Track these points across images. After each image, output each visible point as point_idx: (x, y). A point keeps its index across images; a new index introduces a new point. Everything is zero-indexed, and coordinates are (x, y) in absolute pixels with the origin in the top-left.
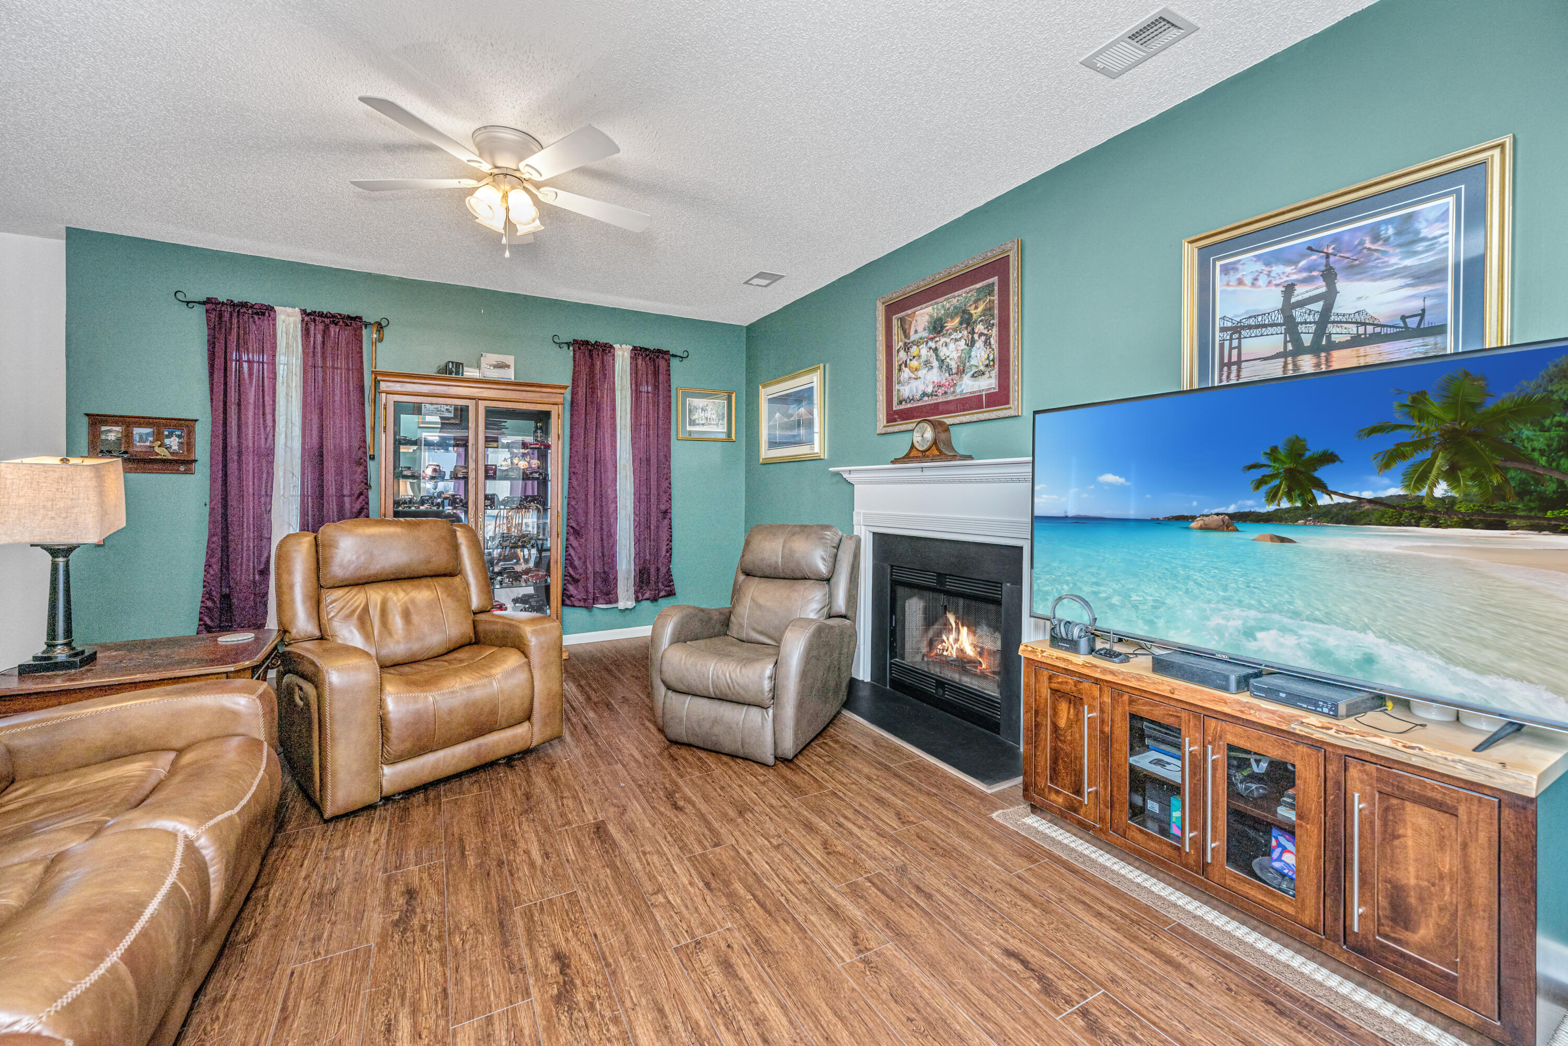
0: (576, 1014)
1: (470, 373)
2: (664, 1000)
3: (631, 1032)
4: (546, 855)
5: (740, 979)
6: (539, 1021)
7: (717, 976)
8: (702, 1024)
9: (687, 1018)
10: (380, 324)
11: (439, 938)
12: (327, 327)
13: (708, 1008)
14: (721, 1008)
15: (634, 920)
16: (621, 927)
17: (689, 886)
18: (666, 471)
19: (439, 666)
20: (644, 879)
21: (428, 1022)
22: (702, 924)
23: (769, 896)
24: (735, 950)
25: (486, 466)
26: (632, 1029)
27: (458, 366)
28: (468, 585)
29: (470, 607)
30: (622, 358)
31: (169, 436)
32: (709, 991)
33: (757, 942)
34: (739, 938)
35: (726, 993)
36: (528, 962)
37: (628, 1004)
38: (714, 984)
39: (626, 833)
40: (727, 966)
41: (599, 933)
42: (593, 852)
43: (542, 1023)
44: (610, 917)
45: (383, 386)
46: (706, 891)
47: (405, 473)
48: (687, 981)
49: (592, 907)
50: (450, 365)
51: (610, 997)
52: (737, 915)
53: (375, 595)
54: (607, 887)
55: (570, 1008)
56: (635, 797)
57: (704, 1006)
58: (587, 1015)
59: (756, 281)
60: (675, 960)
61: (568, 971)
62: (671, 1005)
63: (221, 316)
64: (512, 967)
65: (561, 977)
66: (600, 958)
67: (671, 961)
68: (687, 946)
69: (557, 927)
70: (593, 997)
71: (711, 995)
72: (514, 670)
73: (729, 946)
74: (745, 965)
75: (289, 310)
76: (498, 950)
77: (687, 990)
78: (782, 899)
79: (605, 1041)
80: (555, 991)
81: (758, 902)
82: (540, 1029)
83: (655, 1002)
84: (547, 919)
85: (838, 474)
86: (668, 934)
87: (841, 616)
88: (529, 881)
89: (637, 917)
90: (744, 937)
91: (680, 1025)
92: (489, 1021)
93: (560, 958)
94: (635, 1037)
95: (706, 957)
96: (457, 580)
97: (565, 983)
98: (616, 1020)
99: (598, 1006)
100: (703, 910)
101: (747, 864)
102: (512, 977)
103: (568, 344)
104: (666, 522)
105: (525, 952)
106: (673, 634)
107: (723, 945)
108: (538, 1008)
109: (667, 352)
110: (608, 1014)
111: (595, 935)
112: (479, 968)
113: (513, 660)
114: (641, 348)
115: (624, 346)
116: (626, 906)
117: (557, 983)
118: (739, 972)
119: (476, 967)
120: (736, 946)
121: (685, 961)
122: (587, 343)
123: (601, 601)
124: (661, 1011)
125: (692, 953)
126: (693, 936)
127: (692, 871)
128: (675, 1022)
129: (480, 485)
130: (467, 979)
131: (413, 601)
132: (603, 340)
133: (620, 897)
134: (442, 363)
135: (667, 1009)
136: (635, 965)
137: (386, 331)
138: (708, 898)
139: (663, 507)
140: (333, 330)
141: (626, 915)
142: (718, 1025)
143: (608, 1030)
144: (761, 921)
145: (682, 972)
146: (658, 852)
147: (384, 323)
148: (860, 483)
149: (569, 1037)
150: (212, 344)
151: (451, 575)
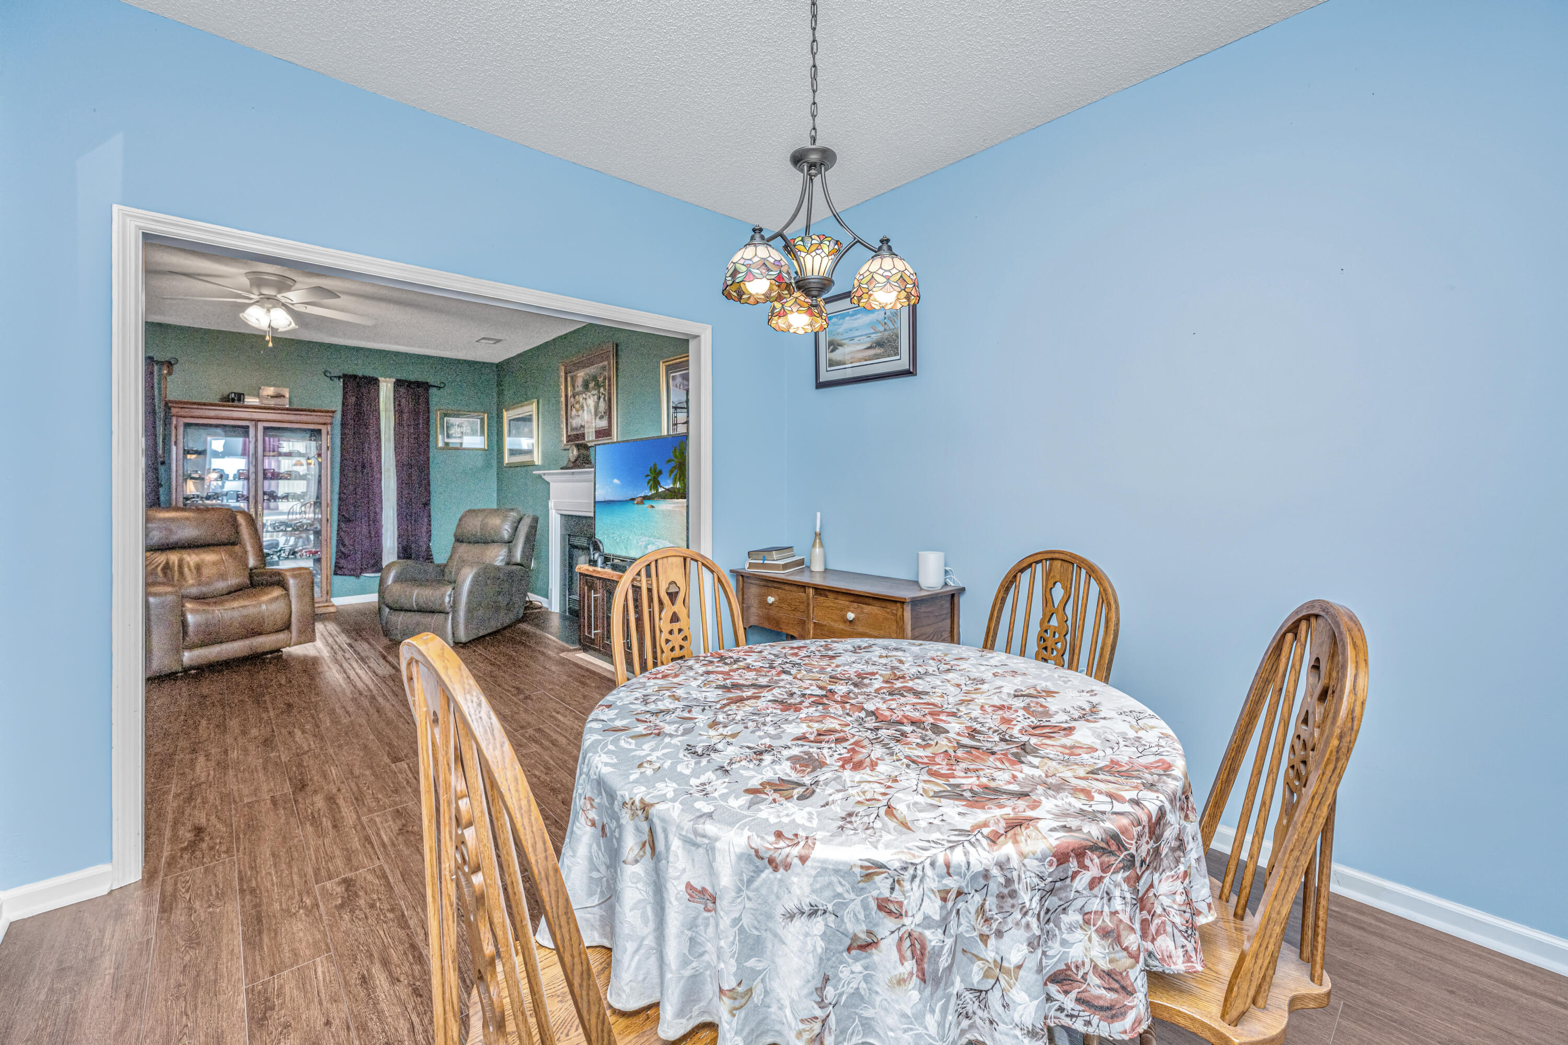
1: (250, 400)
10: (170, 362)
19: (226, 597)
25: (264, 470)
27: (240, 397)
28: (246, 552)
29: (247, 565)
30: (386, 389)
45: (174, 411)
47: (193, 475)
50: (233, 395)
53: (174, 557)
72: (277, 598)
85: (540, 476)
87: (518, 564)
96: (237, 548)
103: (339, 378)
106: (394, 577)
113: (277, 592)
122: (355, 377)
129: (259, 484)
131: (203, 561)
134: (226, 393)
137: (175, 367)
148: (554, 482)
151: (234, 544)
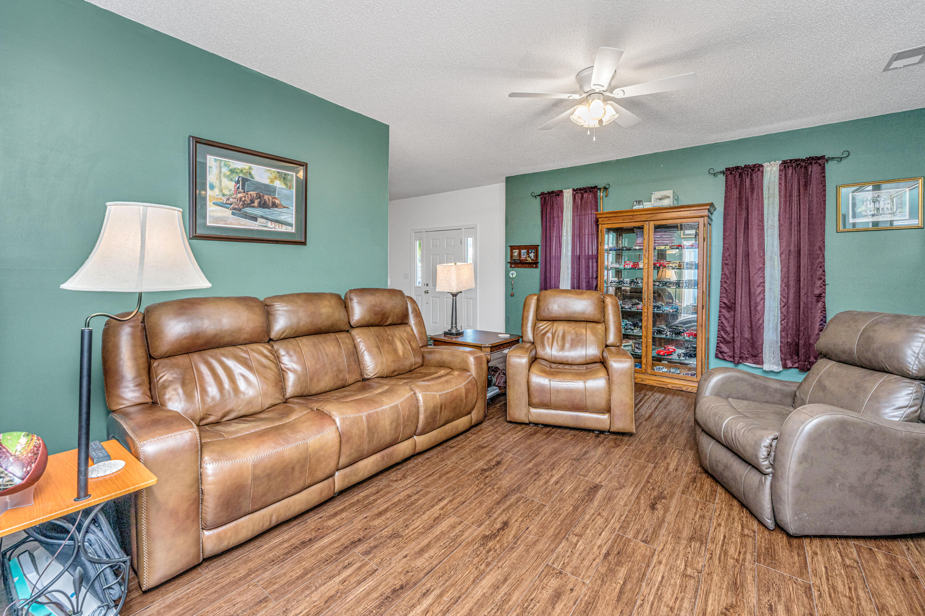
0: (481, 548)
2: (513, 577)
3: (486, 574)
4: (556, 483)
5: (553, 608)
6: (470, 537)
7: (546, 594)
8: (511, 603)
9: (509, 594)
11: (486, 484)
12: (582, 194)
13: (522, 600)
14: (527, 608)
15: (551, 537)
16: (541, 535)
17: (597, 547)
18: (821, 260)
20: (582, 523)
21: (449, 507)
22: (575, 568)
23: (634, 592)
24: (572, 595)
26: (488, 573)
31: (531, 253)
32: (534, 596)
33: (588, 604)
34: (582, 592)
35: (538, 605)
36: (495, 515)
37: (500, 564)
38: (540, 596)
39: (604, 499)
40: (557, 595)
41: (530, 529)
42: (577, 496)
43: (470, 539)
44: (544, 527)
46: (601, 557)
48: (531, 581)
49: (542, 518)
51: (499, 555)
52: (599, 582)
54: (560, 515)
55: (483, 544)
56: (636, 486)
57: (522, 598)
58: (484, 552)
59: (895, 64)
60: (540, 569)
61: (501, 532)
62: (512, 582)
63: (545, 199)
64: (489, 513)
65: (496, 530)
66: (517, 538)
67: (538, 567)
68: (554, 569)
69: (521, 513)
70: (494, 548)
71: (531, 598)
73: (572, 590)
74: (565, 605)
75: (568, 190)
76: (493, 503)
77: (526, 584)
78: (639, 602)
79: (475, 567)
80: (487, 534)
81: (621, 589)
82: (467, 541)
83: (509, 574)
84: (522, 507)
86: (555, 555)
88: (537, 488)
89: (553, 537)
90: (585, 595)
91: (503, 593)
92: (462, 522)
93: (505, 524)
94: (485, 577)
95: (554, 583)
97: (494, 534)
98: (488, 564)
99: (491, 553)
100: (586, 563)
101: (648, 566)
102: (485, 515)
104: (820, 305)
105: (499, 511)
107: (570, 586)
108: (476, 533)
109: (823, 157)
110: (489, 559)
111: (528, 528)
112: (481, 504)
114: (791, 161)
115: (772, 163)
116: (556, 529)
117: (492, 531)
118: (557, 604)
119: (481, 503)
120: (575, 593)
121: (543, 573)
123: (750, 360)
124: (506, 580)
125: (552, 574)
126: (563, 568)
127: (610, 542)
128: (504, 590)
130: (474, 504)
132: (751, 163)
133: (559, 523)
135: (509, 582)
136: (524, 553)
138: (598, 560)
139: (817, 292)
140: (585, 195)
141: (551, 532)
142: (515, 611)
143: (481, 565)
144: (607, 598)
145: (536, 575)
146: (607, 520)
147: (607, 187)
149: (469, 552)
150: (542, 212)
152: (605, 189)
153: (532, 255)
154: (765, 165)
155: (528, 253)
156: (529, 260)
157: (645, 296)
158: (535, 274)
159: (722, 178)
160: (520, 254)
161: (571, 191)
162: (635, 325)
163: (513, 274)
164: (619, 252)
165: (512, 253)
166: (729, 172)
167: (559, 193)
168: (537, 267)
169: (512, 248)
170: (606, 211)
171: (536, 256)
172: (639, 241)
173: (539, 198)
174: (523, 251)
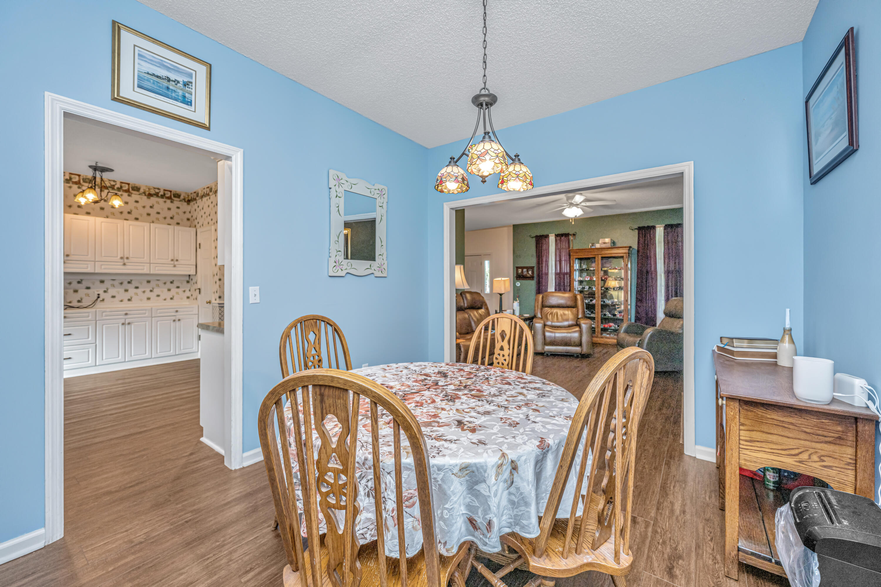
152: (574, 235)
153: (530, 272)
154: (657, 226)
155: (528, 271)
156: (528, 276)
157: (596, 295)
158: (532, 284)
159: (637, 231)
160: (522, 271)
161: (554, 235)
162: (592, 312)
163: (518, 284)
164: (581, 271)
165: (517, 271)
166: (640, 229)
167: (547, 236)
168: (533, 279)
169: (518, 268)
170: (575, 248)
171: (533, 273)
172: (593, 265)
173: (534, 239)
174: (525, 270)
